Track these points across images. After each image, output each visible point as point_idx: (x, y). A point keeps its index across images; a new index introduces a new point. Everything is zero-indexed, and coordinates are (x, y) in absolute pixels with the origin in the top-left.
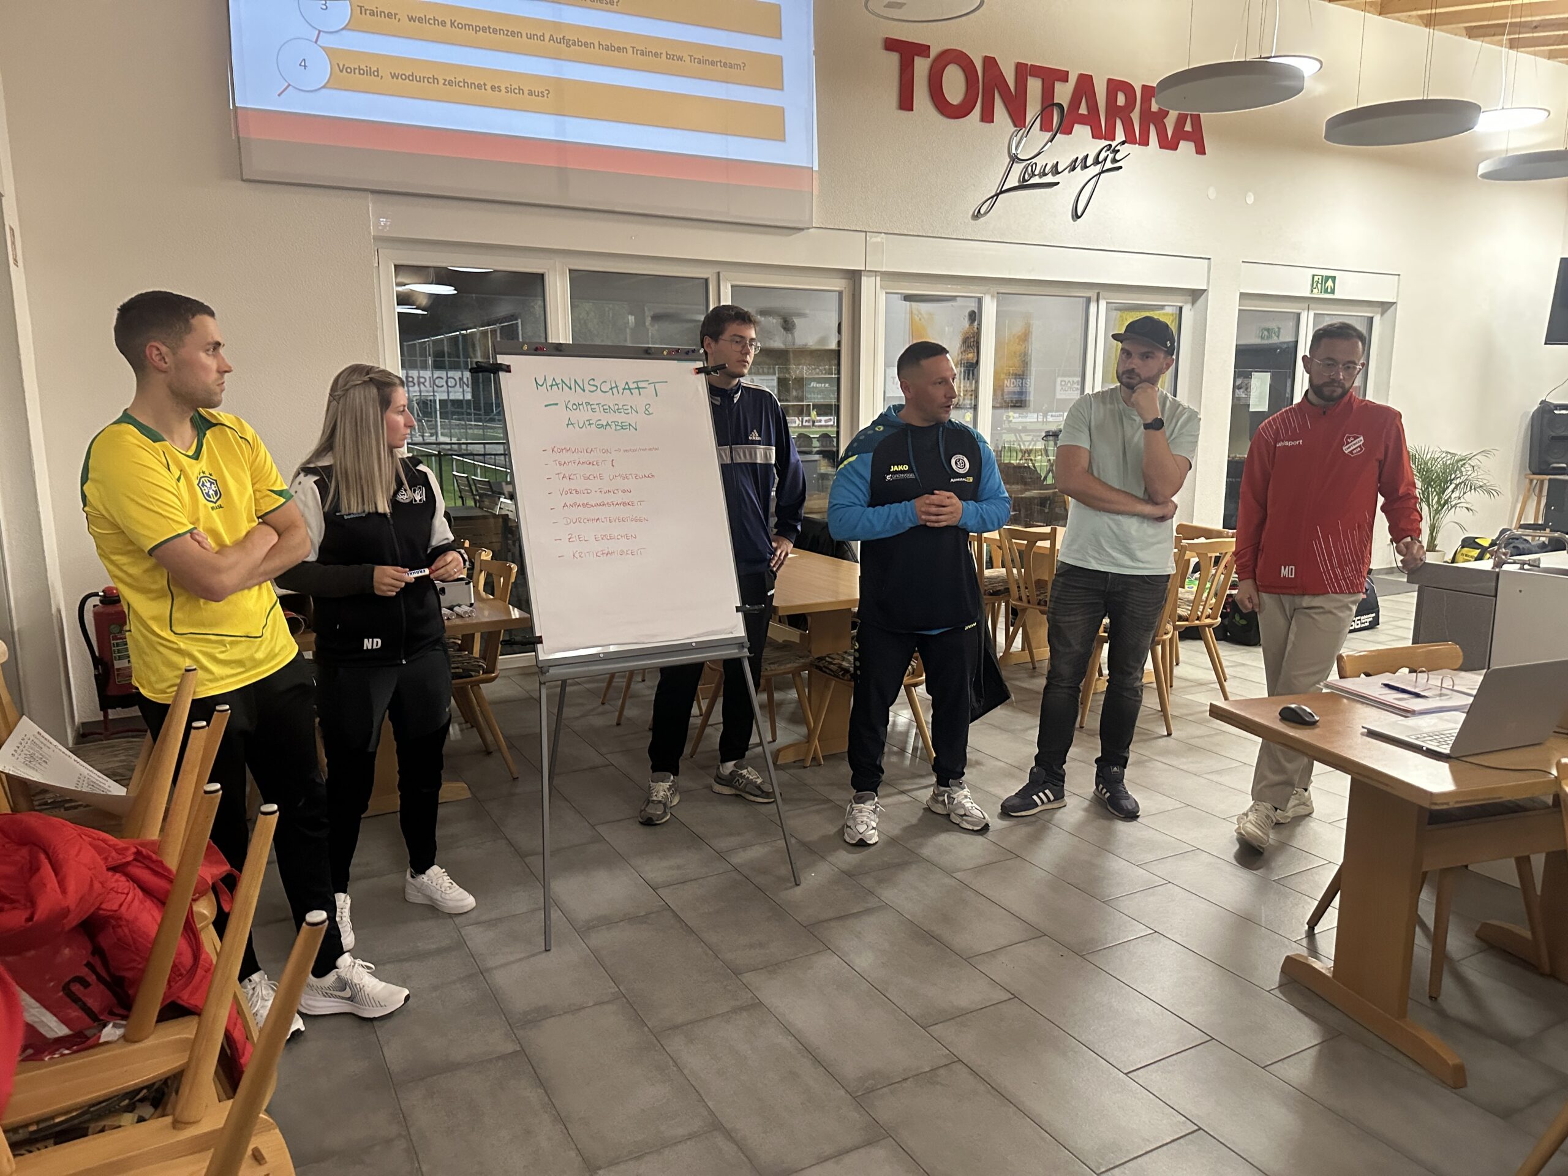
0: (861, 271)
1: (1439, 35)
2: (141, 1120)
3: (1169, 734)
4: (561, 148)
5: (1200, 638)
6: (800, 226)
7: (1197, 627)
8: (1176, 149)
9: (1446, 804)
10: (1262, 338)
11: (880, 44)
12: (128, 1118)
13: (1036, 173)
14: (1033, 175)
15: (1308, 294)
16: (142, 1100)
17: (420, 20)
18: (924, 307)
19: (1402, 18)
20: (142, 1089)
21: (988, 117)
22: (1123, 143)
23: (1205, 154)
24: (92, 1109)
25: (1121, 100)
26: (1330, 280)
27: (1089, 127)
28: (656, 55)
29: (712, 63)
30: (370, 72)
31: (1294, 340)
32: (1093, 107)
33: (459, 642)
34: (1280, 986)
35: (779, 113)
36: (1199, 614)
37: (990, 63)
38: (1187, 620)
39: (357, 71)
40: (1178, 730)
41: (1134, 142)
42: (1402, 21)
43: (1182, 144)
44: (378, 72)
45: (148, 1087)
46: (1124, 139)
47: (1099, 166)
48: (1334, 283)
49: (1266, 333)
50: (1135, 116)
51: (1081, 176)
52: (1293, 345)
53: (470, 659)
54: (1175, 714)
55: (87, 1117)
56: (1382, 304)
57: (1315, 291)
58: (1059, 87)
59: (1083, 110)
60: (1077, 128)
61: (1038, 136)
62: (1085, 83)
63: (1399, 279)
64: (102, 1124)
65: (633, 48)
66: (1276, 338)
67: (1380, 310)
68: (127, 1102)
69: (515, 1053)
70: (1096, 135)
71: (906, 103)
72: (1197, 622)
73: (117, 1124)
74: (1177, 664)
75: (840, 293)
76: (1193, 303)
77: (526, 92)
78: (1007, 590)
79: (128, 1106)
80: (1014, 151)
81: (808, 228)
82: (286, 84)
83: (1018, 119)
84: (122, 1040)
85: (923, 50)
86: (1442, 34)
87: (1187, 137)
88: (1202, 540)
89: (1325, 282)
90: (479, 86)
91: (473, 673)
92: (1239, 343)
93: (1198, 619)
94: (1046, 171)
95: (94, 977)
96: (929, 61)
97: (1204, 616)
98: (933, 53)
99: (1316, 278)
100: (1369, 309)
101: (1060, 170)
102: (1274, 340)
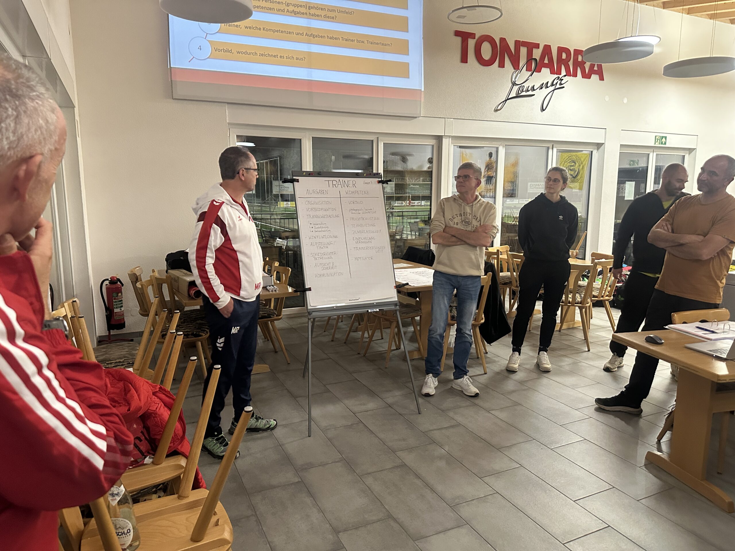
0: (442, 136)
1: (718, 23)
2: (159, 497)
3: (589, 351)
4: (310, 83)
5: (603, 307)
6: (415, 116)
7: (602, 301)
8: (590, 78)
9: (725, 380)
10: (630, 165)
11: (452, 33)
12: (154, 496)
13: (524, 90)
14: (523, 91)
15: (653, 145)
16: (159, 489)
17: (250, 28)
18: (468, 151)
19: (699, 15)
20: (160, 485)
21: (502, 65)
22: (565, 76)
23: (604, 80)
24: (141, 492)
25: (564, 56)
26: (664, 138)
27: (549, 69)
28: (352, 41)
29: (377, 44)
30: (228, 51)
31: (646, 166)
32: (551, 59)
33: (264, 302)
34: (645, 465)
35: (406, 66)
36: (603, 294)
37: (503, 40)
38: (597, 297)
39: (222, 51)
40: (594, 349)
41: (570, 76)
42: (699, 17)
43: (593, 76)
44: (231, 50)
45: (163, 484)
46: (565, 74)
47: (554, 87)
48: (666, 140)
49: (632, 162)
50: (571, 63)
51: (545, 91)
52: (646, 168)
53: (270, 310)
54: (591, 341)
55: (140, 494)
56: (690, 149)
57: (657, 143)
58: (535, 51)
59: (546, 61)
60: (543, 69)
61: (525, 74)
62: (547, 49)
63: (697, 138)
64: (145, 498)
65: (342, 38)
66: (637, 165)
67: (688, 152)
68: (155, 489)
69: (299, 482)
70: (552, 72)
71: (464, 59)
72: (602, 298)
73: (150, 498)
74: (591, 318)
75: (433, 146)
76: (598, 149)
77: (295, 58)
78: (511, 282)
79: (154, 491)
80: (513, 80)
81: (419, 117)
82: (192, 57)
83: (516, 66)
84: (152, 464)
85: (472, 35)
86: (719, 22)
87: (595, 73)
88: (603, 260)
89: (662, 139)
90: (275, 56)
91: (272, 316)
92: (620, 167)
93: (602, 297)
94: (529, 89)
95: (144, 437)
96: (475, 40)
97: (605, 296)
98: (477, 37)
99: (657, 137)
100: (683, 151)
101: (535, 89)
102: (636, 166)
